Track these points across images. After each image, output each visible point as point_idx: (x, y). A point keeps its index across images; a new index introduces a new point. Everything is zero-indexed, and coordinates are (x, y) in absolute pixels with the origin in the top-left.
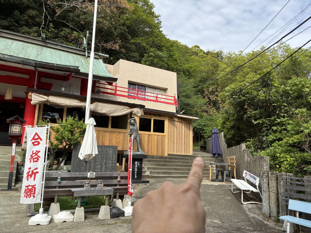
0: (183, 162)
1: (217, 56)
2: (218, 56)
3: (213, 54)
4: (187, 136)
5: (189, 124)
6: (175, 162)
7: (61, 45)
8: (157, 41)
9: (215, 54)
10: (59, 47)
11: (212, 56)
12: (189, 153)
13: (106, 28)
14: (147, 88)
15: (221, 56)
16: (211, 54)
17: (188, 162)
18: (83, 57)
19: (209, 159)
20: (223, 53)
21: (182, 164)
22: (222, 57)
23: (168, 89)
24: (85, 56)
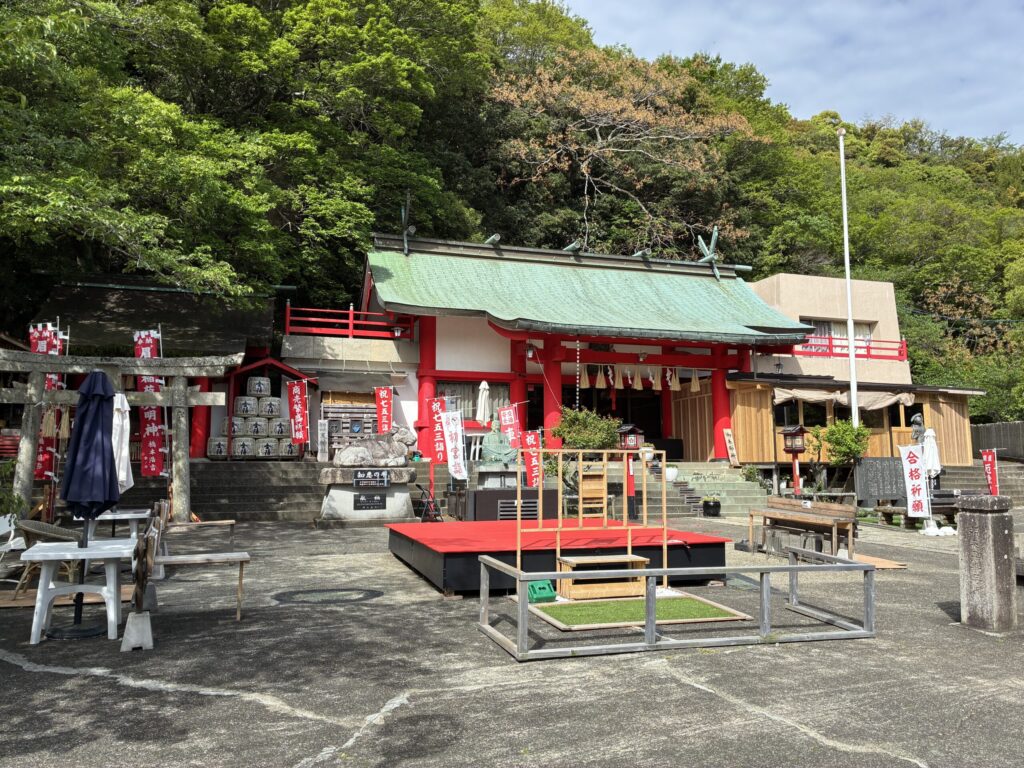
0: (968, 480)
1: (903, 141)
2: (908, 140)
3: (892, 137)
4: (960, 429)
5: (963, 405)
6: (953, 480)
7: (672, 262)
8: (797, 185)
9: (897, 137)
10: (668, 268)
11: (887, 144)
12: (967, 462)
13: (703, 188)
14: (833, 326)
15: (916, 138)
16: (885, 136)
17: (977, 480)
18: (710, 278)
19: (1013, 471)
20: (924, 126)
21: (966, 483)
22: (922, 141)
23: (877, 322)
24: (714, 276)
